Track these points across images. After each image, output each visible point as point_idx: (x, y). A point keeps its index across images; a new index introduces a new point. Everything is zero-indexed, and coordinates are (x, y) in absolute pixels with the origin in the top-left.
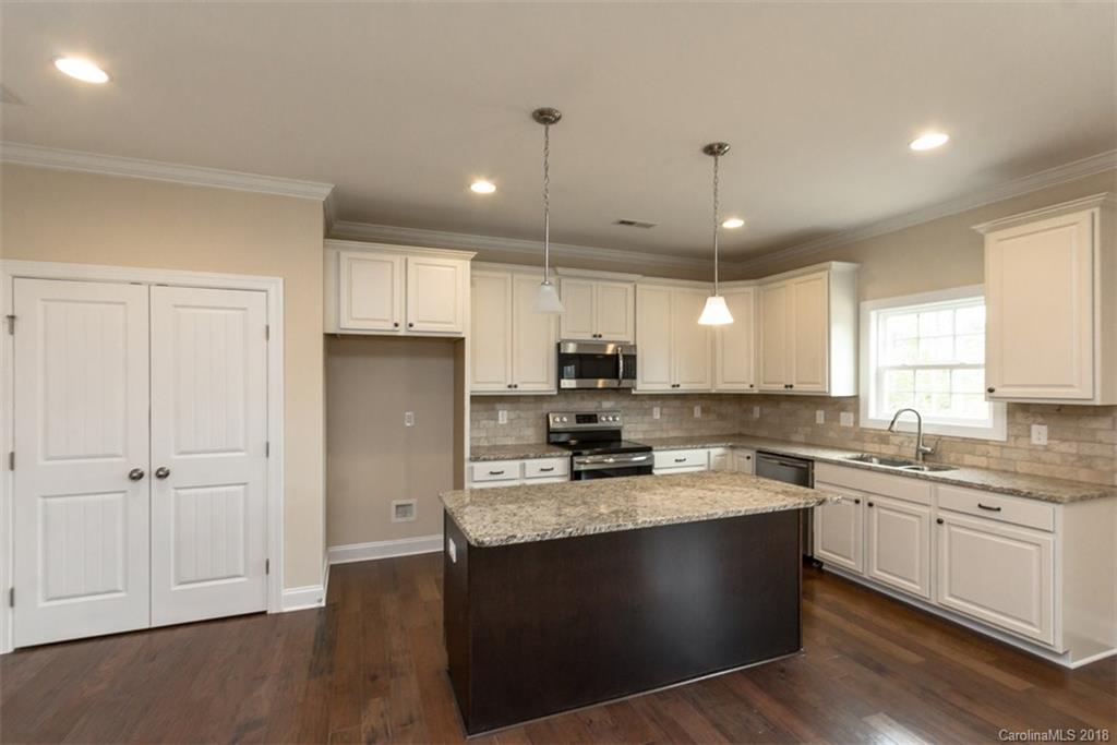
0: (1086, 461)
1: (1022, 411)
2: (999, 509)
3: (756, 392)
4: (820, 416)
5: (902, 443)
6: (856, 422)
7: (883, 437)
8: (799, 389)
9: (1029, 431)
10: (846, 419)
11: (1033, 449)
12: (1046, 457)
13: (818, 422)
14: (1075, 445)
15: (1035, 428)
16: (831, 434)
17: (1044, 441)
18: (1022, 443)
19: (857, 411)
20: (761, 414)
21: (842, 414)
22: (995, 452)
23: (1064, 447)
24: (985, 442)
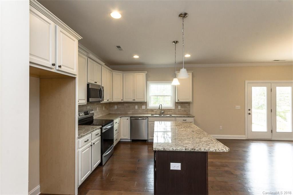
0: (185, 111)
1: (177, 104)
2: (186, 120)
3: (122, 101)
4: (136, 107)
5: (156, 111)
6: (146, 108)
7: (152, 110)
8: (137, 100)
9: (178, 107)
10: (144, 107)
11: (179, 110)
12: (180, 111)
13: (136, 108)
14: (184, 108)
15: (179, 106)
16: (140, 111)
17: (180, 108)
18: (177, 109)
19: (146, 105)
20: (117, 107)
21: (143, 106)
22: (173, 111)
23: (183, 109)
24: (171, 109)
